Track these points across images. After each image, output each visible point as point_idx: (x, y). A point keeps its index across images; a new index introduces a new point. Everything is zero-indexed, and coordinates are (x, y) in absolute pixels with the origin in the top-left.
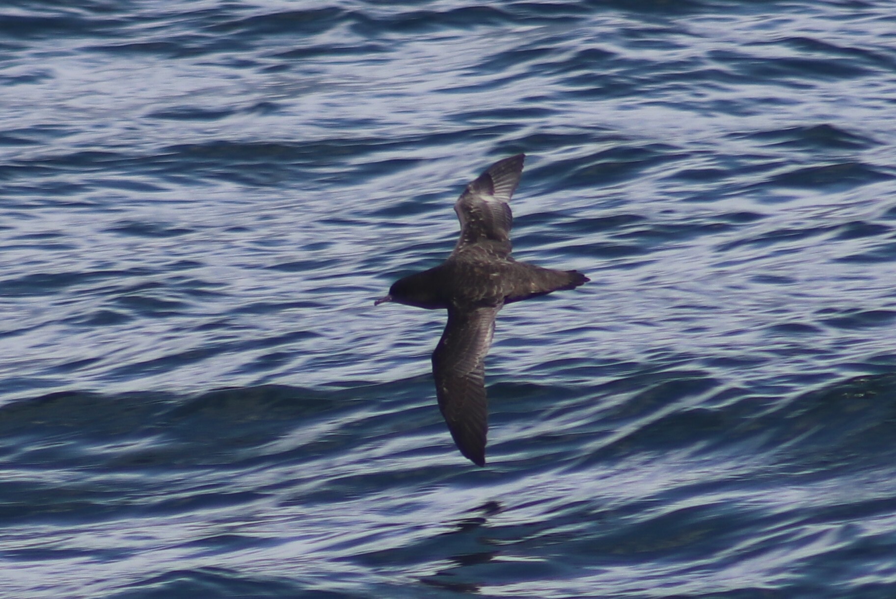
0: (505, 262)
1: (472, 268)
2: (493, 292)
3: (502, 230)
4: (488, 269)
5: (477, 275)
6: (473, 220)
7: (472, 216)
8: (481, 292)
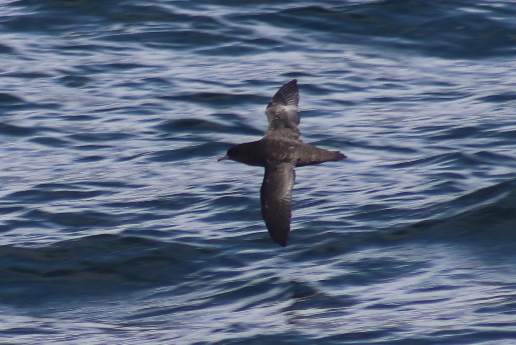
0: (297, 142)
1: (278, 143)
2: (290, 156)
3: (293, 124)
4: (288, 144)
5: (281, 146)
6: (277, 118)
7: (276, 116)
8: (283, 155)
